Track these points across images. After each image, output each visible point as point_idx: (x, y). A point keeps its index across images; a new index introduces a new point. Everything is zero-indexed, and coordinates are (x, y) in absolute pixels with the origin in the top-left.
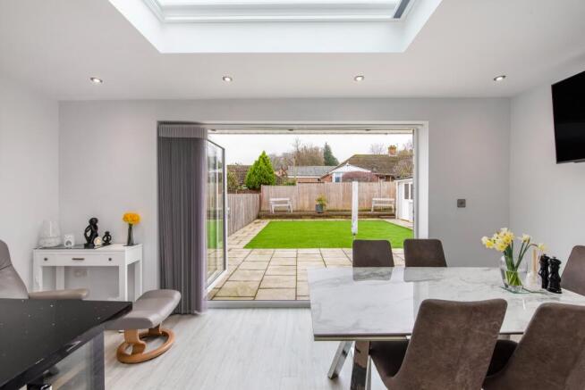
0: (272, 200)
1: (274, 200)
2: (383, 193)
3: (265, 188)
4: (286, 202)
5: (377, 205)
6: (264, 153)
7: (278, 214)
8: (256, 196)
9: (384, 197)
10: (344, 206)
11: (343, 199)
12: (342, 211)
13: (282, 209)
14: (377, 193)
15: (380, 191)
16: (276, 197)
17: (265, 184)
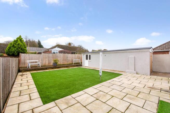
0: (28, 61)
1: (29, 61)
2: (76, 58)
3: (22, 55)
4: (36, 62)
5: (75, 62)
6: (20, 36)
7: (33, 68)
8: (17, 59)
9: (76, 59)
10: (63, 63)
11: (63, 60)
12: (62, 65)
13: (35, 66)
14: (74, 58)
15: (75, 57)
16: (29, 60)
17: (22, 53)
